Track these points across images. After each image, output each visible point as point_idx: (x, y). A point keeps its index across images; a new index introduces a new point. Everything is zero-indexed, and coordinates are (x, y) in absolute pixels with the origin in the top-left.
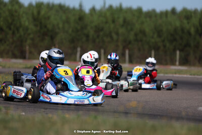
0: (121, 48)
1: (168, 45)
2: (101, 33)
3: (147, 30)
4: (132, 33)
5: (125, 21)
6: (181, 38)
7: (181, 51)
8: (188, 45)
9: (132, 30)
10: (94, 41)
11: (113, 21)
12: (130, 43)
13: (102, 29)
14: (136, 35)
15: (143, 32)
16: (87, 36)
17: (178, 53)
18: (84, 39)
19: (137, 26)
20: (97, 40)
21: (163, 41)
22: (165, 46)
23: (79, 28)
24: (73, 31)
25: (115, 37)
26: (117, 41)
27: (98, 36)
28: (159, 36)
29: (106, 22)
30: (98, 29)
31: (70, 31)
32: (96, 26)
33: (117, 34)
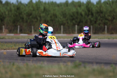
2: (31, 17)
3: (57, 14)
4: (49, 16)
5: (45, 9)
6: (77, 18)
7: (78, 25)
9: (49, 14)
10: (27, 22)
11: (37, 9)
12: (48, 22)
13: (31, 14)
14: (51, 17)
15: (55, 16)
16: (23, 18)
17: (76, 26)
18: (21, 20)
19: (52, 12)
20: (29, 21)
21: (67, 20)
22: (68, 23)
23: (17, 14)
24: (14, 16)
25: (39, 18)
27: (29, 18)
28: (64, 17)
29: (34, 10)
30: (29, 15)
31: (12, 16)
32: (27, 13)
33: (40, 17)
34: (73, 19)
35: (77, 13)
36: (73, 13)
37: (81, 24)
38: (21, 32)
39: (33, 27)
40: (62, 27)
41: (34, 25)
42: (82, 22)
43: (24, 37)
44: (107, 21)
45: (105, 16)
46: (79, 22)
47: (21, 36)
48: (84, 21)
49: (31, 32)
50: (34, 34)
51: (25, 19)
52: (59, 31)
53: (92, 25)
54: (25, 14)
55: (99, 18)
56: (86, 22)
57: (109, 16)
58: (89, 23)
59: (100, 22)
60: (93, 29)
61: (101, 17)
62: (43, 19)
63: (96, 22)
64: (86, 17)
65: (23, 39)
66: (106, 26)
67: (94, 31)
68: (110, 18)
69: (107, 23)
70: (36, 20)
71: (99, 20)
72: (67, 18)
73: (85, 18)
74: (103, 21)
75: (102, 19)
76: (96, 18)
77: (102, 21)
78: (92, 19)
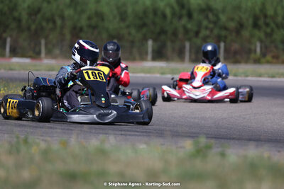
0: (68, 37)
1: (133, 31)
4: (85, 16)
7: (155, 40)
8: (163, 32)
10: (29, 28)
12: (81, 30)
13: (39, 10)
14: (89, 18)
16: (19, 20)
17: (150, 43)
20: (33, 27)
21: (128, 27)
22: (129, 34)
25: (59, 22)
26: (62, 27)
27: (34, 21)
30: (34, 11)
33: (62, 17)
34: (144, 25)
37: (163, 37)
39: (43, 42)
41: (46, 38)
43: (23, 67)
44: (223, 33)
45: (218, 19)
46: (159, 34)
48: (170, 31)
49: (39, 53)
51: (24, 22)
53: (190, 40)
54: (24, 9)
55: (205, 23)
56: (175, 34)
59: (207, 33)
60: (190, 52)
61: (210, 22)
62: (69, 24)
63: (197, 33)
66: (222, 45)
67: (193, 57)
68: (232, 25)
69: (226, 37)
70: (51, 25)
71: (207, 28)
73: (171, 23)
74: (216, 31)
75: (211, 26)
76: (199, 25)
77: (212, 31)
78: (189, 26)
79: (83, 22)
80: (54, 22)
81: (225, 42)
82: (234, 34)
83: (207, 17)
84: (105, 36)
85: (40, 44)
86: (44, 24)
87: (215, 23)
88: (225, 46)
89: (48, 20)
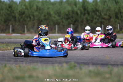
0: (36, 24)
1: (64, 21)
2: (24, 16)
3: (52, 12)
4: (43, 15)
5: (37, 7)
6: (72, 17)
7: (73, 24)
9: (42, 13)
10: (19, 21)
11: (31, 8)
12: (42, 21)
13: (24, 13)
14: (45, 16)
15: (49, 14)
16: (15, 17)
18: (13, 19)
19: (46, 11)
20: (21, 20)
21: (62, 19)
22: (63, 22)
23: (9, 12)
25: (32, 17)
26: (33, 20)
27: (22, 18)
28: (59, 16)
29: (27, 8)
30: (22, 14)
32: (19, 11)
33: (34, 16)
34: (69, 18)
35: (73, 11)
36: (69, 12)
37: (77, 23)
38: (14, 31)
39: (26, 26)
40: (57, 26)
41: (27, 25)
42: (78, 21)
43: (16, 37)
44: (103, 20)
45: (101, 14)
46: (75, 22)
47: (14, 36)
48: (80, 20)
49: (24, 31)
50: (27, 33)
51: (17, 18)
52: (53, 31)
54: (17, 12)
55: (95, 16)
56: (82, 22)
57: (105, 15)
58: (85, 22)
59: (97, 21)
61: (97, 16)
62: (36, 18)
63: (92, 21)
64: (82, 16)
65: (15, 39)
68: (106, 17)
69: (104, 22)
70: (29, 19)
72: (61, 17)
74: (100, 20)
75: (98, 17)
76: (93, 17)
78: (89, 18)
79: (42, 18)
80: (30, 18)
81: (104, 24)
82: (107, 21)
83: (96, 14)
84: (52, 23)
85: (24, 27)
86: (26, 18)
87: (99, 16)
88: (104, 26)
89: (27, 17)
